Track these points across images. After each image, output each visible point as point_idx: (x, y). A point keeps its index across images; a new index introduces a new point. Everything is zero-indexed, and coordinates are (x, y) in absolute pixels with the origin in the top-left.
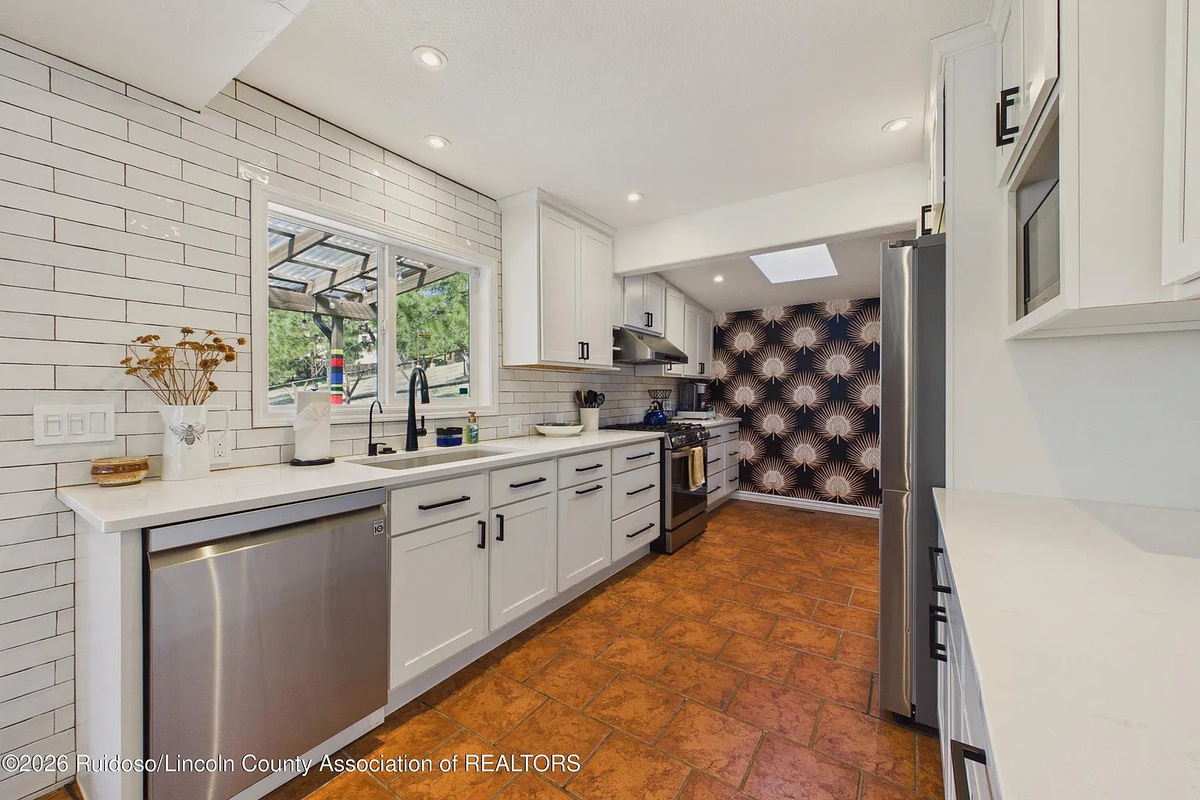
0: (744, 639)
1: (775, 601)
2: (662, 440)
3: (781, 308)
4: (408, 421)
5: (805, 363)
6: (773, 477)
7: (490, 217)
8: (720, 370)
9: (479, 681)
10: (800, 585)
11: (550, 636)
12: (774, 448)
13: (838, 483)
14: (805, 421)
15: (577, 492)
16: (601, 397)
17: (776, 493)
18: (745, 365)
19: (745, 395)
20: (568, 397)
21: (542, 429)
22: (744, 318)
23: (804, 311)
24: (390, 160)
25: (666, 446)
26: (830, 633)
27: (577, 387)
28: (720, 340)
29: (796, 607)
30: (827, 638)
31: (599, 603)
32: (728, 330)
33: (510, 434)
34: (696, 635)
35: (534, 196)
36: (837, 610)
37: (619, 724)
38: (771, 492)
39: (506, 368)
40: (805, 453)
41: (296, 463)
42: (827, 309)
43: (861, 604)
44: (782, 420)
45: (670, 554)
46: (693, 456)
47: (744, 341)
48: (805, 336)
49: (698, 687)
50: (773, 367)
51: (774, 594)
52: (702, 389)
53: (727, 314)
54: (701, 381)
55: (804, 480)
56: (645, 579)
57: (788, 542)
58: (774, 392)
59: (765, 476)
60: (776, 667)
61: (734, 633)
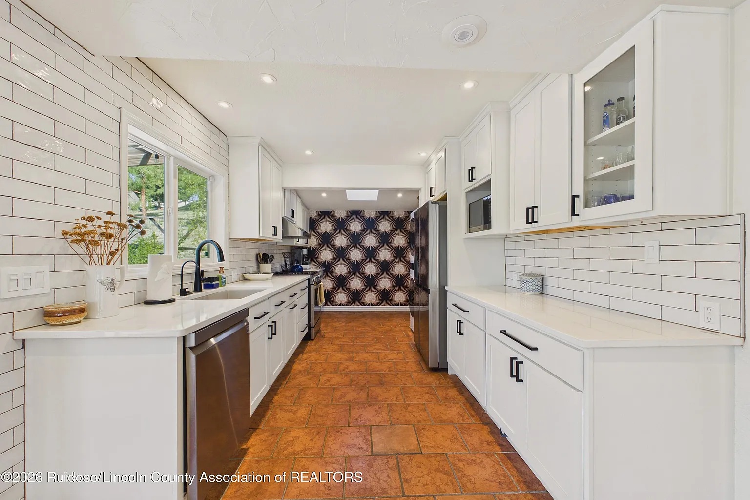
0: (371, 363)
1: (373, 347)
2: (309, 280)
3: (345, 211)
4: (196, 273)
5: (356, 239)
6: (341, 297)
7: (224, 146)
8: (313, 242)
9: (270, 412)
10: (378, 340)
11: (286, 385)
12: (341, 283)
13: (370, 297)
14: (356, 268)
15: (290, 308)
16: (271, 257)
17: (343, 305)
18: (326, 240)
19: (326, 255)
20: (254, 257)
21: (247, 276)
22: (326, 214)
23: (355, 214)
24: (184, 104)
25: (311, 283)
26: (399, 353)
27: (256, 251)
28: (313, 224)
29: (381, 347)
30: (399, 355)
31: (297, 367)
32: (317, 220)
33: (233, 280)
34: (353, 367)
35: (258, 140)
36: (396, 346)
37: (351, 402)
38: (340, 305)
39: (231, 239)
40: (356, 284)
41: (148, 303)
42: (366, 214)
43: (402, 341)
44: (345, 268)
45: (313, 340)
46: (320, 288)
47: (326, 227)
48: (355, 226)
49: (368, 382)
50: (341, 241)
51: (371, 345)
52: (305, 252)
53: (317, 212)
54: (305, 248)
55: (356, 297)
56: (310, 352)
57: (360, 325)
58: (341, 254)
59: (337, 297)
60: (389, 368)
61: (366, 362)
